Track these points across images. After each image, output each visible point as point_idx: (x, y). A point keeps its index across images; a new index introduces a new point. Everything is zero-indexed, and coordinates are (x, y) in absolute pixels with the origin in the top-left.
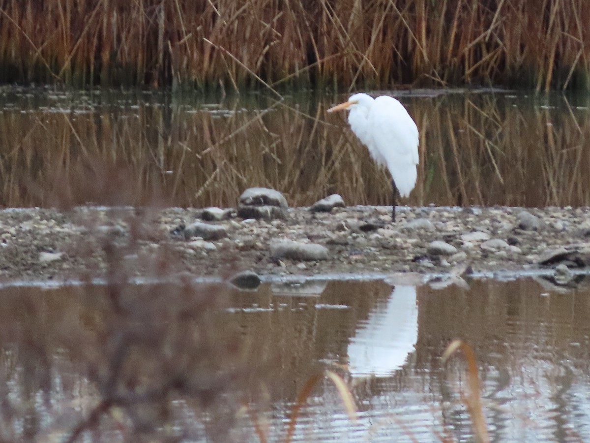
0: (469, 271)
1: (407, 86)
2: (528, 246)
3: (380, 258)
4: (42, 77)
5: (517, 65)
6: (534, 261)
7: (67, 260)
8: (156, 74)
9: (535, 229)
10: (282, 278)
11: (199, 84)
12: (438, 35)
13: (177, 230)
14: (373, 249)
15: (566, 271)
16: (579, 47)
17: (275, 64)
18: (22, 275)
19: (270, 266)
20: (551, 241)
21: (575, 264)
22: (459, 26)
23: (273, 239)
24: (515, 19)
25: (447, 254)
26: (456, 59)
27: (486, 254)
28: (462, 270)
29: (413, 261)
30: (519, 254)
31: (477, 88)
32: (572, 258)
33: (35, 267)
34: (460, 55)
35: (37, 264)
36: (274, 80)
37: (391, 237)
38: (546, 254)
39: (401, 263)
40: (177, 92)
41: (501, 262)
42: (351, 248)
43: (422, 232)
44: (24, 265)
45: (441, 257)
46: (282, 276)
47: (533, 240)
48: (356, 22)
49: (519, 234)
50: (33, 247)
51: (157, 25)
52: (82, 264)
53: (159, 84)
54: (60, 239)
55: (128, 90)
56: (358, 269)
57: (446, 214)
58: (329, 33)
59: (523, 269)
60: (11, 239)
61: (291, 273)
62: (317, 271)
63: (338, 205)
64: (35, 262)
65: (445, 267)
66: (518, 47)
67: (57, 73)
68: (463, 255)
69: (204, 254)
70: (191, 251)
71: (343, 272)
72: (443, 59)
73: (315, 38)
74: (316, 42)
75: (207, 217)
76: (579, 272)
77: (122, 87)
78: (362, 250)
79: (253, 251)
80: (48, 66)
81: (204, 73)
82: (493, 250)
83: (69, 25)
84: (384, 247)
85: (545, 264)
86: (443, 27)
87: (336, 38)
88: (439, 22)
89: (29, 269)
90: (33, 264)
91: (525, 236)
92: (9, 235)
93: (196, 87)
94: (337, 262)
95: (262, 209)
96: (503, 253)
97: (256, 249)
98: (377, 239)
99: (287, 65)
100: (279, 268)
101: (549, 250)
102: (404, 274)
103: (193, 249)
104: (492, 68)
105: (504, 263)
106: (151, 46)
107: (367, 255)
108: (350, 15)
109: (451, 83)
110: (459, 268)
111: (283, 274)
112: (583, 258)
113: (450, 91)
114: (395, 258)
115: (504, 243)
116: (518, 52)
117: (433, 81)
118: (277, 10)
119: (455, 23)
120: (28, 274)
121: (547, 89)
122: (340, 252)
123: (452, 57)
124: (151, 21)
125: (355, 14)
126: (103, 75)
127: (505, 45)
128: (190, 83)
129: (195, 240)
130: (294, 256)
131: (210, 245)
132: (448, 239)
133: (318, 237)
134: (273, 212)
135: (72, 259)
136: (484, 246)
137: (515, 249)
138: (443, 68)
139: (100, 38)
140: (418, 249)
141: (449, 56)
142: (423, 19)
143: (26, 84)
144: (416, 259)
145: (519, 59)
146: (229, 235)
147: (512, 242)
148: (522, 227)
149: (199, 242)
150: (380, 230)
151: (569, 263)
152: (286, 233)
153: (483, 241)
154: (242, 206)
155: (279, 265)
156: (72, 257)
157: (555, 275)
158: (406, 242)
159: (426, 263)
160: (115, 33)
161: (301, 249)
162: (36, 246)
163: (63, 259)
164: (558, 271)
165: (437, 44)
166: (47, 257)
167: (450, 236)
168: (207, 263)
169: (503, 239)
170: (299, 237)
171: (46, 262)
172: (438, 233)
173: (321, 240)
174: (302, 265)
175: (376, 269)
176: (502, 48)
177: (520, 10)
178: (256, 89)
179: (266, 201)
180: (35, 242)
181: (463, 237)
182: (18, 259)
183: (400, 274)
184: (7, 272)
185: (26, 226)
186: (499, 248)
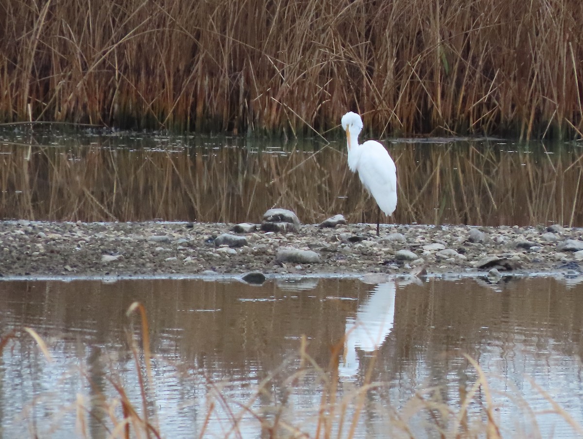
0: (424, 272)
1: (426, 135)
2: (472, 254)
3: (359, 262)
4: (151, 125)
5: (509, 120)
6: (474, 266)
7: (123, 261)
8: (236, 123)
9: (481, 242)
10: (283, 276)
11: (268, 131)
12: (450, 97)
13: (210, 239)
14: (354, 255)
15: (497, 273)
16: (555, 108)
17: (326, 117)
18: (86, 271)
19: (275, 267)
20: (491, 251)
21: (505, 268)
22: (466, 91)
23: (282, 247)
24: (507, 86)
25: (410, 260)
26: (463, 115)
27: (439, 260)
28: (419, 272)
29: (383, 264)
30: (464, 260)
31: (479, 137)
32: (503, 263)
33: (97, 265)
34: (466, 112)
35: (99, 264)
36: (325, 129)
37: (371, 246)
38: (483, 260)
39: (374, 266)
40: (251, 137)
41: (449, 266)
42: (338, 254)
43: (396, 243)
44: (89, 264)
45: (405, 262)
46: (283, 274)
47: (478, 250)
48: (388, 86)
49: (468, 245)
50: (100, 251)
51: (238, 87)
52: (133, 264)
53: (239, 132)
54: (121, 245)
55: (215, 135)
56: (341, 270)
57: (420, 230)
58: (368, 95)
59: (465, 271)
60: (85, 245)
61: (289, 272)
62: (310, 271)
63: (341, 222)
64: (98, 262)
65: (407, 269)
66: (510, 107)
67: (162, 121)
68: (422, 260)
69: (227, 257)
70: (218, 255)
71: (329, 272)
72: (453, 115)
73: (358, 98)
74: (359, 101)
75: (238, 230)
76: (507, 274)
77: (211, 133)
78: (346, 256)
79: (264, 256)
80: (156, 117)
81: (271, 123)
82: (445, 257)
83: (172, 86)
84: (363, 254)
85: (482, 268)
86: (454, 90)
87: (373, 98)
88: (451, 87)
89: (92, 267)
90: (96, 263)
91: (472, 247)
92: (84, 242)
93: (266, 134)
94: (326, 264)
95: (279, 224)
96: (453, 259)
97: (266, 255)
98: (360, 248)
99: (335, 118)
100: (281, 268)
101: (487, 257)
102: (374, 273)
103: (219, 254)
104: (491, 122)
105: (452, 267)
106: (233, 103)
107: (350, 259)
108: (384, 81)
109: (459, 133)
110: (417, 270)
111: (284, 273)
112: (511, 264)
113: (457, 139)
114: (370, 262)
115: (454, 252)
116: (510, 111)
117: (446, 131)
118: (329, 78)
119: (463, 88)
120: (91, 271)
121: (528, 138)
122: (329, 257)
123: (461, 114)
124: (234, 84)
125: (388, 81)
126: (198, 124)
127: (500, 105)
128: (261, 131)
129: (223, 247)
130: (294, 260)
131: (232, 251)
132: (413, 249)
133: (316, 246)
134: (288, 227)
135: (127, 260)
136: (438, 254)
137: (461, 256)
138: (454, 122)
139: (195, 95)
140: (389, 256)
141: (458, 113)
142: (439, 85)
143: (139, 130)
144: (386, 263)
145: (511, 116)
146: (249, 243)
147: (461, 251)
148: (471, 240)
149: (225, 249)
150: (364, 241)
151: (500, 267)
152: (293, 242)
153: (439, 250)
154: (264, 222)
155: (282, 266)
156: (127, 258)
157: (488, 276)
158: (380, 250)
159: (393, 266)
160: (207, 93)
161: (299, 254)
162: (102, 250)
163: (120, 260)
164: (491, 273)
165: (449, 104)
166: (107, 258)
167: (414, 247)
168: (228, 264)
169: (454, 249)
170: (302, 245)
171: (107, 262)
172: (407, 244)
173: (317, 249)
174: (299, 267)
175: (354, 270)
176: (498, 107)
177: (512, 80)
178: (311, 136)
179: (282, 218)
180: (102, 247)
181: (424, 247)
182: (86, 259)
183: (371, 274)
184: (75, 269)
185: (100, 235)
186: (450, 256)
